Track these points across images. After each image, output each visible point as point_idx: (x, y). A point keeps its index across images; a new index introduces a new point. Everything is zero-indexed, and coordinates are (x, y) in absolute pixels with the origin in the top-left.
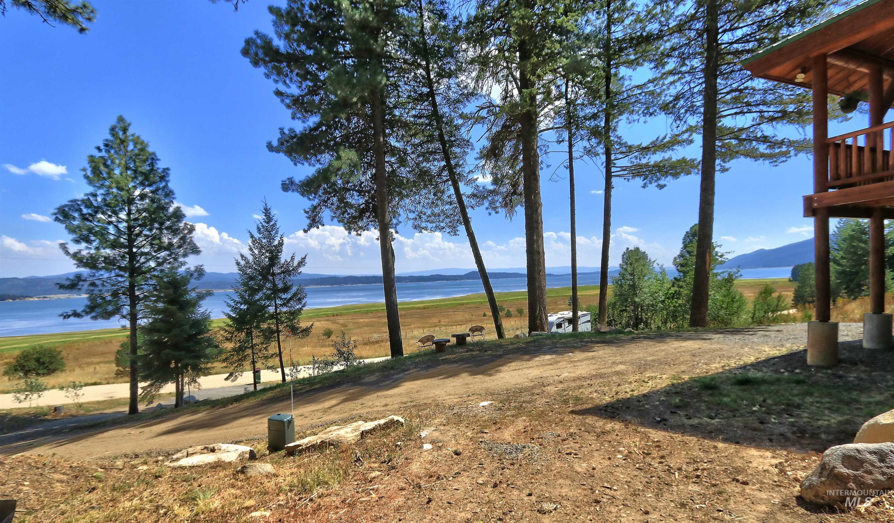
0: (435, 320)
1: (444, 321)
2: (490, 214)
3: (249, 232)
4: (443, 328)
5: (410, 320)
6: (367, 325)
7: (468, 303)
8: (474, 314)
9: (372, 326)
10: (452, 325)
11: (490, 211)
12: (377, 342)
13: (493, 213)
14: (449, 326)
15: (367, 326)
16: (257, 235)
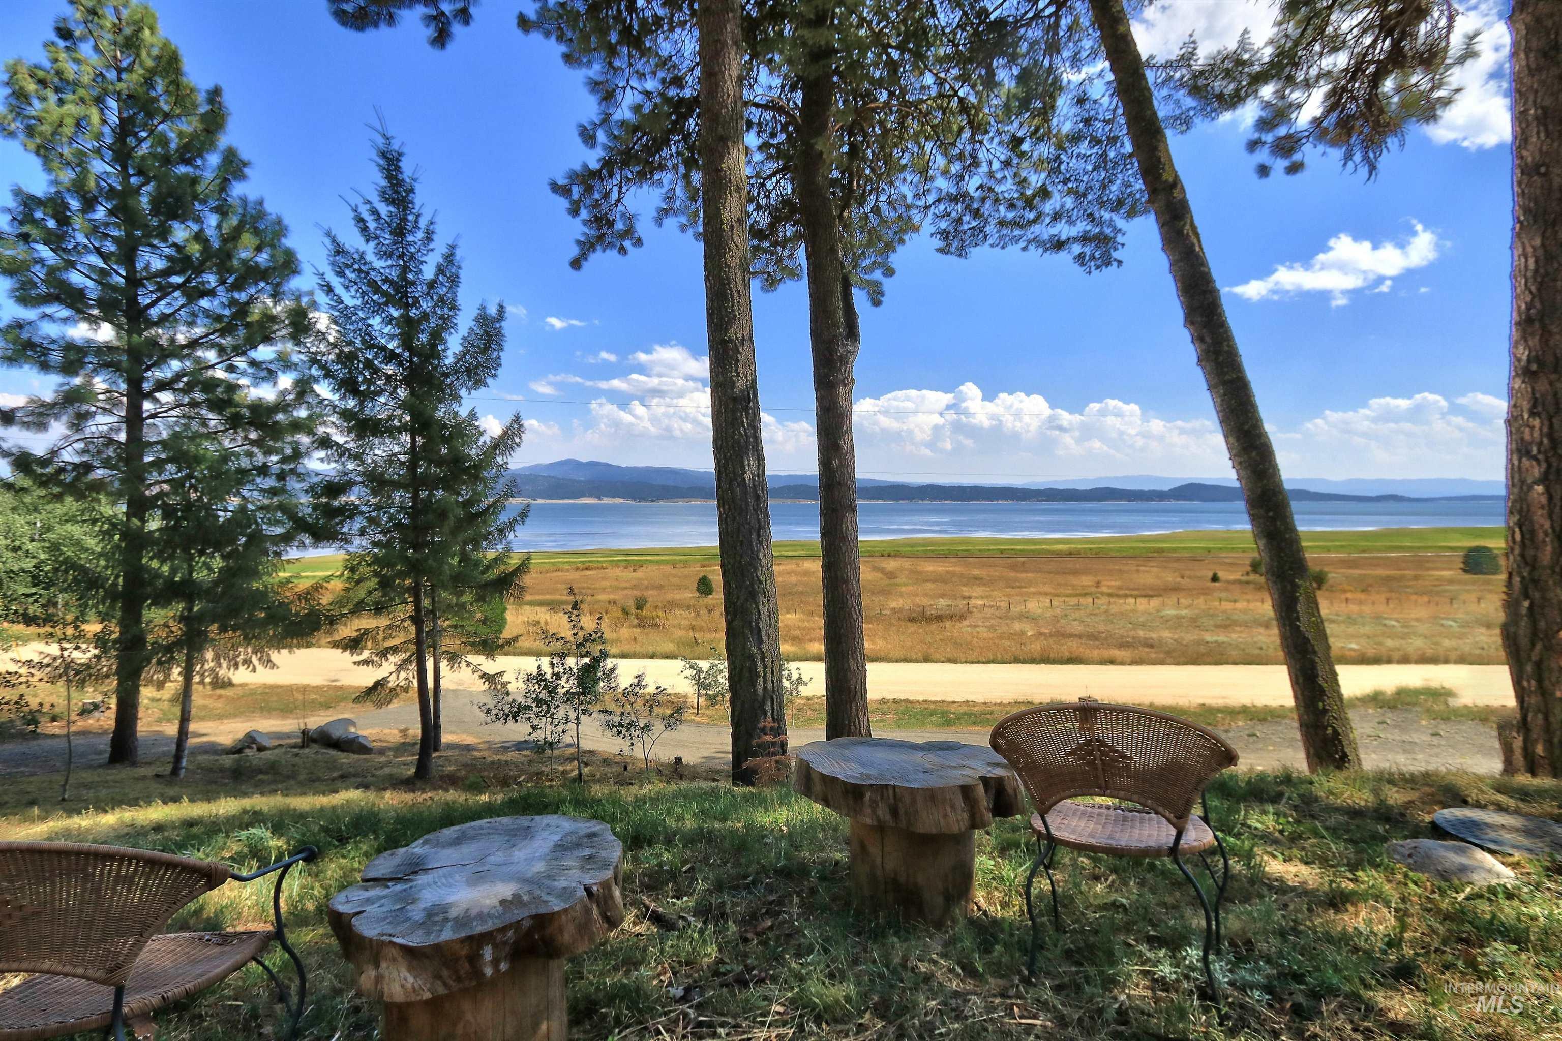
0: (1086, 581)
1: (1109, 584)
2: (1263, 171)
3: (328, 234)
4: (1103, 600)
5: (1030, 575)
6: (936, 579)
7: (1175, 550)
8: (1187, 573)
9: (945, 582)
10: (1126, 596)
11: (1263, 156)
12: (939, 618)
13: (1280, 164)
14: (1118, 596)
15: (934, 581)
16: (353, 240)
